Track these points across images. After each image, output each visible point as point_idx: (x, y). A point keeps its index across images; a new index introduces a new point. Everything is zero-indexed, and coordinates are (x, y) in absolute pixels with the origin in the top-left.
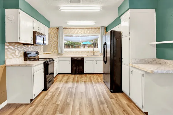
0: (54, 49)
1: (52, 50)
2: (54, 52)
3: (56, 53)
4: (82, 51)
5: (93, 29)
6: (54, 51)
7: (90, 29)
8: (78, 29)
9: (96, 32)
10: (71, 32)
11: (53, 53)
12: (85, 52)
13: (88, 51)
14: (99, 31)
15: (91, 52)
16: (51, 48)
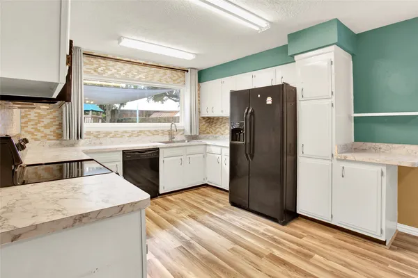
0: (42, 124)
1: (29, 128)
2: (39, 135)
3: (52, 137)
4: (141, 131)
5: (168, 71)
6: (39, 131)
7: (162, 71)
8: (128, 66)
9: (176, 80)
10: (109, 70)
11: (36, 140)
12: (148, 133)
13: (156, 131)
14: (182, 79)
15: (163, 132)
16: (24, 120)
